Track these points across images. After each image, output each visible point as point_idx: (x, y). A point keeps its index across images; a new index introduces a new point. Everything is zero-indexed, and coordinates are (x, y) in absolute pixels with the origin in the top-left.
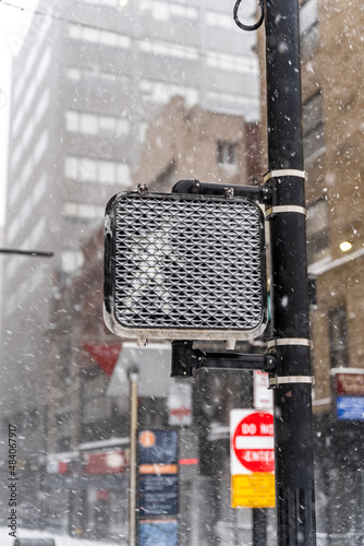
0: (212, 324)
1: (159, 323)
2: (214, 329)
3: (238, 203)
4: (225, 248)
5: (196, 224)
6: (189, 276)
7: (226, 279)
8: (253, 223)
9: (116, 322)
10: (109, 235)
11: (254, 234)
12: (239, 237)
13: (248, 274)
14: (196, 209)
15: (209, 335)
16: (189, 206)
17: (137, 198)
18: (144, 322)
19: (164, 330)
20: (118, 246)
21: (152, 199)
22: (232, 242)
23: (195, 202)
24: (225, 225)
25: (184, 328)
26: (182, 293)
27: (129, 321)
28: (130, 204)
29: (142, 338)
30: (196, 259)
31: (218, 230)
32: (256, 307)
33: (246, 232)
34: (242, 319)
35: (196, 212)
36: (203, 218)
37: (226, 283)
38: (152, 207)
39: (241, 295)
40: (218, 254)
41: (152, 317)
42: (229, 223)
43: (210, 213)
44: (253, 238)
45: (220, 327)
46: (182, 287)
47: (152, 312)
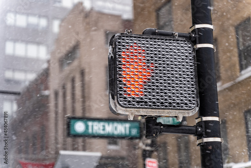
0: (170, 106)
1: (141, 105)
2: (171, 109)
3: (181, 41)
4: (176, 65)
5: (159, 51)
6: (157, 80)
7: (177, 82)
8: (190, 52)
9: (118, 105)
10: (112, 57)
11: (191, 58)
12: (183, 59)
13: (188, 79)
14: (159, 43)
15: (168, 113)
16: (155, 42)
17: (127, 37)
18: (134, 105)
19: (144, 110)
20: (118, 63)
21: (135, 37)
22: (179, 62)
23: (158, 39)
24: (175, 52)
25: (155, 109)
26: (153, 89)
27: (125, 104)
28: (123, 40)
29: (132, 114)
30: (160, 70)
31: (171, 55)
32: (193, 98)
33: (186, 56)
34: (186, 104)
35: (159, 45)
36: (163, 48)
37: (177, 84)
38: (135, 41)
39: (185, 91)
40: (172, 68)
41: (138, 102)
42: (177, 52)
43: (167, 46)
44: (190, 60)
45: (174, 108)
46: (153, 86)
47: (138, 100)
